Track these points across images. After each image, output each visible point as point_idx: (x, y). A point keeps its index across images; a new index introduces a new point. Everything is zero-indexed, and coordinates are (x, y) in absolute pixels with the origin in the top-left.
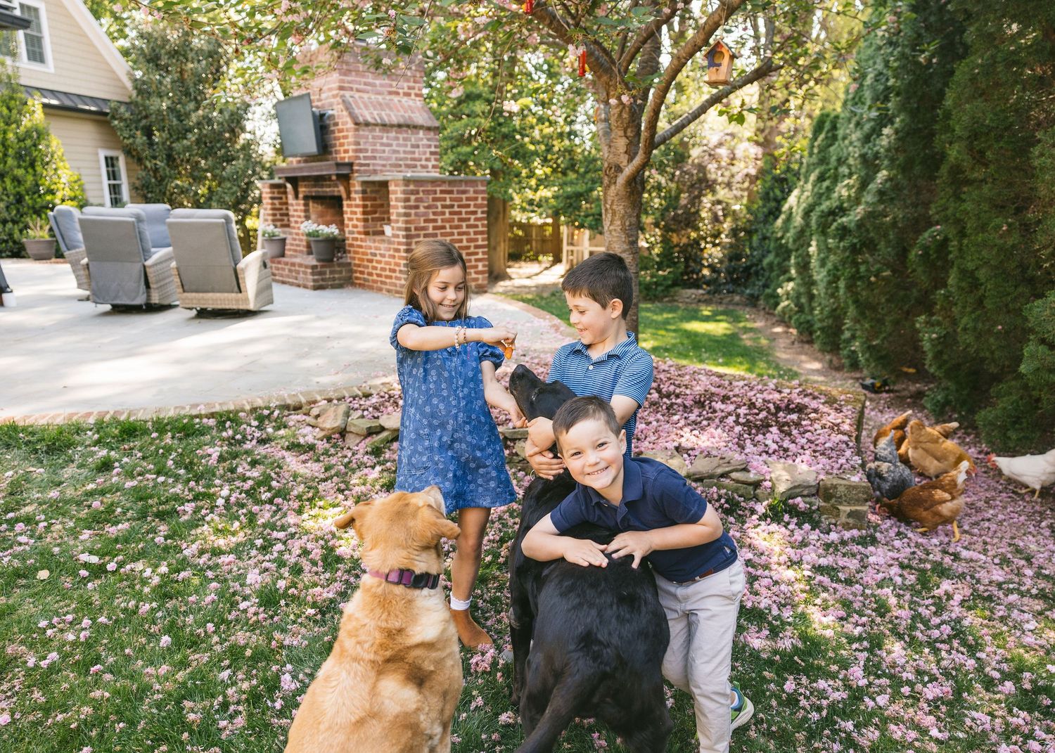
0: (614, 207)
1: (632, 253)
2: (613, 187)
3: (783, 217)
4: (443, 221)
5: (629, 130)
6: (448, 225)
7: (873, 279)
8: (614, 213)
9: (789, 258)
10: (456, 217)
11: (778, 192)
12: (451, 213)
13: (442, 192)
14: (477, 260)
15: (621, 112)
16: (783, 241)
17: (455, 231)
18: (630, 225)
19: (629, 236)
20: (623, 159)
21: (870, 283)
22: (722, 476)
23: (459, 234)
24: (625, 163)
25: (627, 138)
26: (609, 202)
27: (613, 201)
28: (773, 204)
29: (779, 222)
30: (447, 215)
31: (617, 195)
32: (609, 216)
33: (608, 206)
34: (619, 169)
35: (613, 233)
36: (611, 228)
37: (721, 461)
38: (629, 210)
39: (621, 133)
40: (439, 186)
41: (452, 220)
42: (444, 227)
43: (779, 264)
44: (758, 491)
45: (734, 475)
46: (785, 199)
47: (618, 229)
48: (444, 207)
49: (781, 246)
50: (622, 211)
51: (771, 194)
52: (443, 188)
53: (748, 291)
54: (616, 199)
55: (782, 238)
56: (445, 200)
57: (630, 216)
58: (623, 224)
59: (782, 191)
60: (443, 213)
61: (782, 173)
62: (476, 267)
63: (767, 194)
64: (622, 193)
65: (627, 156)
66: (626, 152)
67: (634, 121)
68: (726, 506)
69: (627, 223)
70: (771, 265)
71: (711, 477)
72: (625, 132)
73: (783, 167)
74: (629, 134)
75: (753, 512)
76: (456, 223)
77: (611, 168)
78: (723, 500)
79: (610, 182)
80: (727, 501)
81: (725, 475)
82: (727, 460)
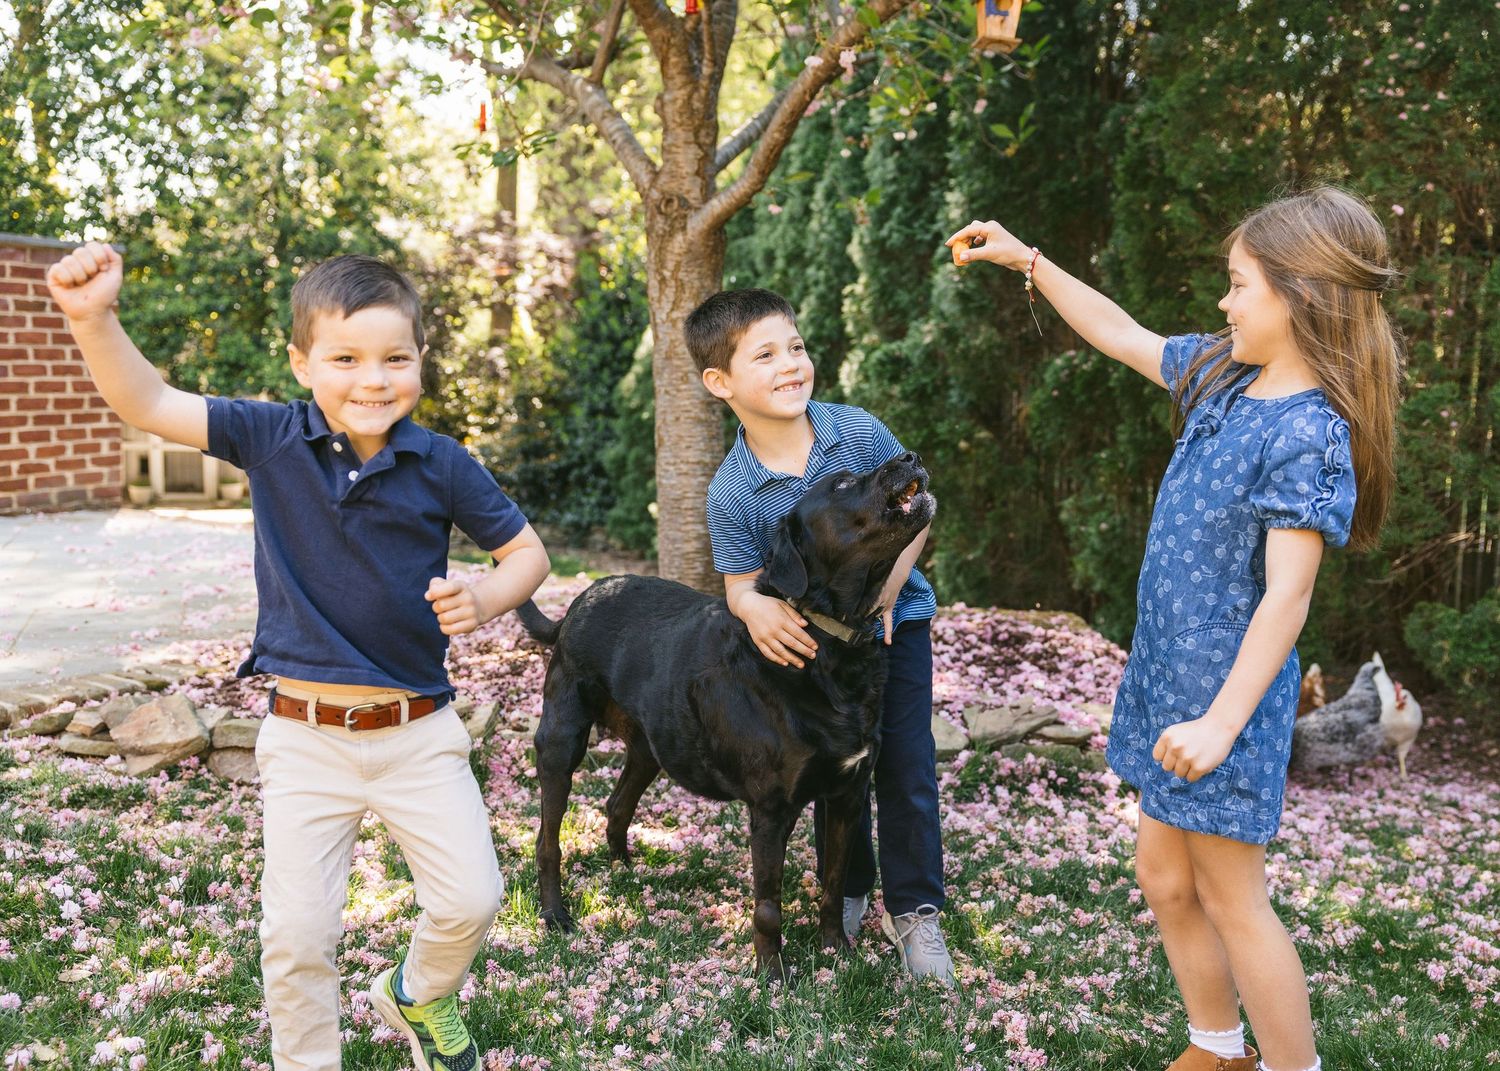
0: (681, 275)
2: (679, 237)
3: (637, 369)
4: (18, 338)
5: (703, 132)
6: (30, 350)
7: (963, 445)
8: (681, 286)
10: (49, 332)
11: (616, 325)
12: (37, 322)
13: (16, 271)
14: (97, 433)
15: (690, 97)
16: (645, 415)
17: (48, 364)
20: (695, 185)
21: (958, 453)
22: (1030, 735)
23: (57, 371)
24: (696, 192)
25: (700, 146)
26: (671, 265)
27: (678, 265)
28: (607, 347)
29: (628, 382)
30: (29, 327)
31: (689, 251)
32: (670, 292)
34: (686, 205)
39: (688, 136)
40: (11, 257)
41: (42, 338)
42: (22, 354)
44: (1090, 754)
45: (1048, 731)
48: (20, 306)
50: (697, 284)
51: (604, 329)
52: (19, 263)
53: (569, 517)
54: (685, 259)
55: (641, 408)
56: (23, 290)
59: (625, 325)
60: (21, 322)
61: (617, 288)
62: (96, 448)
63: (595, 326)
64: (698, 247)
65: (699, 180)
66: (697, 173)
67: (711, 116)
68: (1061, 780)
71: (1012, 738)
72: (696, 135)
73: (622, 279)
74: (702, 138)
75: (1102, 786)
76: (50, 345)
77: (669, 201)
78: (1052, 774)
79: (672, 226)
80: (1060, 774)
81: (1032, 733)
82: (1024, 709)
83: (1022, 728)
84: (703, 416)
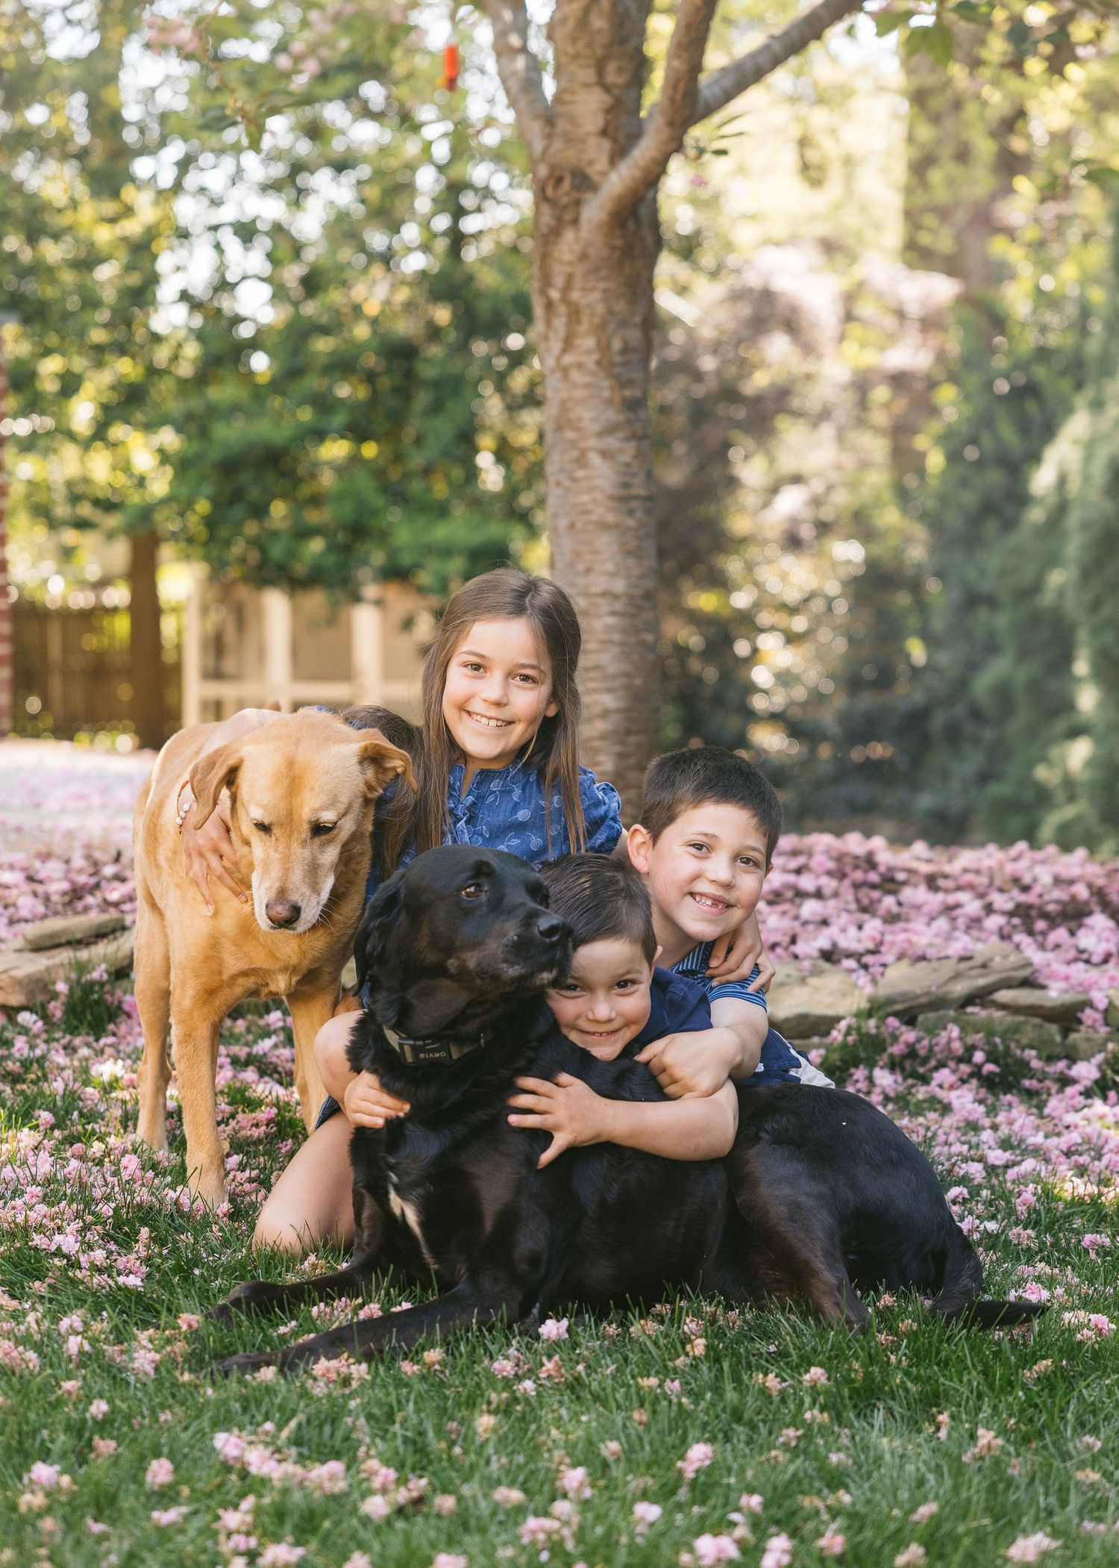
0: (575, 295)
1: (634, 437)
2: (569, 235)
3: (1034, 516)
5: (611, 67)
8: (574, 314)
9: (1066, 658)
11: (1008, 433)
16: (1043, 599)
18: (625, 351)
19: (622, 383)
20: (597, 151)
22: (970, 1000)
24: (602, 163)
25: (607, 88)
26: (559, 281)
27: (570, 279)
31: (583, 257)
32: (560, 324)
33: (555, 294)
34: (584, 182)
35: (575, 375)
36: (568, 359)
37: (964, 965)
38: (621, 306)
39: (588, 75)
43: (1034, 687)
44: (1073, 1037)
45: (1003, 996)
46: (1035, 457)
47: (590, 361)
49: (1036, 619)
50: (600, 309)
53: (926, 799)
54: (579, 270)
57: (623, 324)
58: (604, 347)
59: (1024, 427)
64: (598, 250)
65: (606, 145)
66: (604, 133)
67: (624, 40)
68: (990, 1067)
69: (617, 345)
70: (1003, 693)
71: (938, 1003)
72: (600, 72)
74: (612, 76)
75: (1065, 1081)
77: (559, 180)
78: (979, 1057)
79: (559, 219)
80: (991, 1057)
81: (979, 997)
82: (977, 961)
83: (960, 988)
84: (610, 518)
